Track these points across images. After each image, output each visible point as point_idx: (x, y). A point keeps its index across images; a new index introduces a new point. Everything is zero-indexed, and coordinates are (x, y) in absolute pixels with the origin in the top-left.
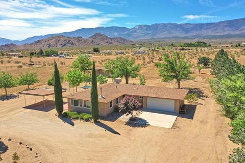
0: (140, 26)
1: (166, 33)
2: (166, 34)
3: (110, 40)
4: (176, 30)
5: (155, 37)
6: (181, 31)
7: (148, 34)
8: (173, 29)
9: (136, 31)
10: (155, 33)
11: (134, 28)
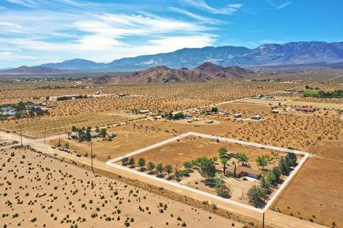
0: (266, 45)
1: (306, 56)
2: (306, 59)
3: (222, 72)
4: (324, 52)
5: (288, 63)
6: (331, 53)
7: (279, 57)
8: (318, 51)
9: (259, 54)
10: (290, 57)
11: (258, 49)
